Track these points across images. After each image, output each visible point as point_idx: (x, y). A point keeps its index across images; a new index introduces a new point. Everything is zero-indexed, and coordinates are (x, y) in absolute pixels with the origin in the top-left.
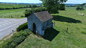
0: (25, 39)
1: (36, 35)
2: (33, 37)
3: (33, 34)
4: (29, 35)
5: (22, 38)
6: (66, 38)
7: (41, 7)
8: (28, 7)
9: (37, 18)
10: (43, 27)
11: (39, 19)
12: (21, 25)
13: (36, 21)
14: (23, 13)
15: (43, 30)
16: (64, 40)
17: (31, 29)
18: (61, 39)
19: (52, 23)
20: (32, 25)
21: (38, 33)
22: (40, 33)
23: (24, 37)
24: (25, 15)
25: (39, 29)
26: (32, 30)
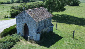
0: (14, 46)
1: (28, 40)
2: (25, 43)
3: (24, 40)
4: (19, 41)
5: (10, 44)
6: (71, 44)
7: (36, 2)
8: (15, 2)
9: (29, 16)
10: (38, 29)
11: (31, 18)
12: (7, 28)
13: (28, 21)
14: (8, 12)
15: (38, 33)
16: (67, 46)
17: (21, 33)
18: (63, 45)
19: (52, 25)
20: (23, 27)
21: (31, 37)
22: (34, 38)
23: (12, 42)
24: (11, 14)
25: (33, 32)
26: (23, 35)
